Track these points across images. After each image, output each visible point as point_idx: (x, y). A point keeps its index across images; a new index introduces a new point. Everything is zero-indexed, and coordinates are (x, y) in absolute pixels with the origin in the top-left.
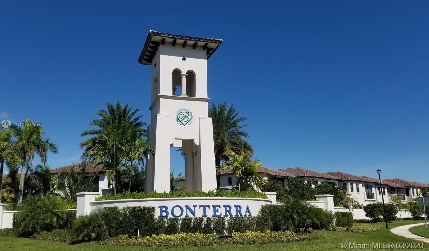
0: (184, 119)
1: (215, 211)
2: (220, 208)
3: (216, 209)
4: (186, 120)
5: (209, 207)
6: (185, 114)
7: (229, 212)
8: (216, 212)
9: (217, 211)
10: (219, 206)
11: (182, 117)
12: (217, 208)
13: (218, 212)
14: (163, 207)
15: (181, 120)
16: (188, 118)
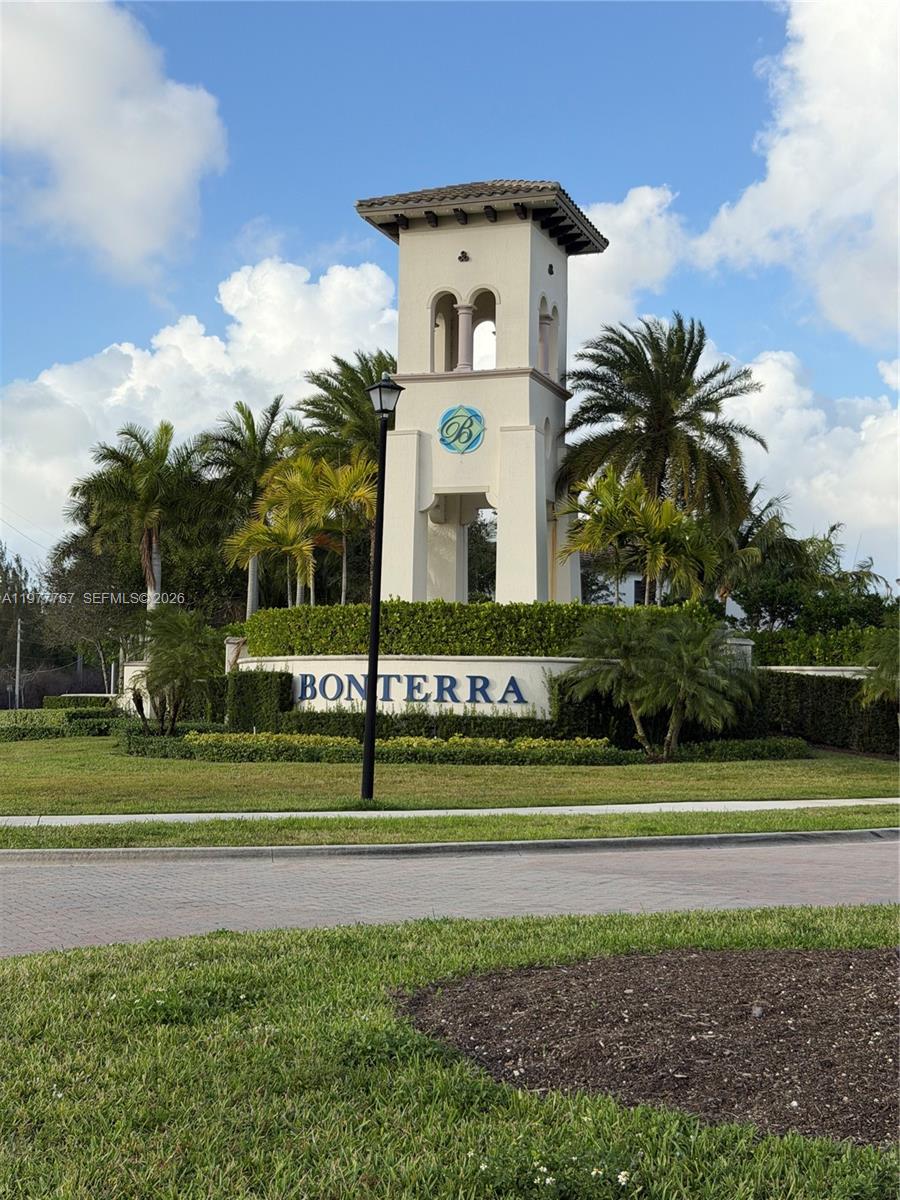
0: (459, 436)
1: (412, 688)
2: (425, 680)
3: (416, 684)
4: (464, 437)
5: (398, 678)
6: (461, 421)
7: (450, 690)
8: (416, 691)
9: (419, 688)
10: (424, 677)
11: (453, 430)
12: (418, 680)
13: (419, 692)
14: (306, 676)
15: (452, 439)
16: (471, 432)
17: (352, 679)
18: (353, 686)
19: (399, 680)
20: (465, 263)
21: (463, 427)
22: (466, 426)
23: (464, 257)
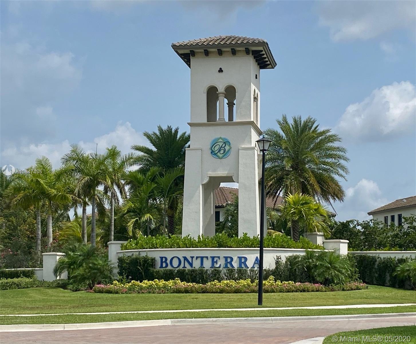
0: (220, 151)
1: (213, 262)
2: (219, 259)
3: (215, 260)
4: (222, 152)
6: (221, 144)
8: (215, 264)
9: (216, 262)
11: (217, 148)
13: (217, 264)
14: (163, 257)
15: (216, 152)
16: (225, 149)
17: (185, 258)
18: (186, 261)
19: (208, 259)
20: (221, 74)
21: (221, 147)
22: (223, 146)
23: (221, 71)
